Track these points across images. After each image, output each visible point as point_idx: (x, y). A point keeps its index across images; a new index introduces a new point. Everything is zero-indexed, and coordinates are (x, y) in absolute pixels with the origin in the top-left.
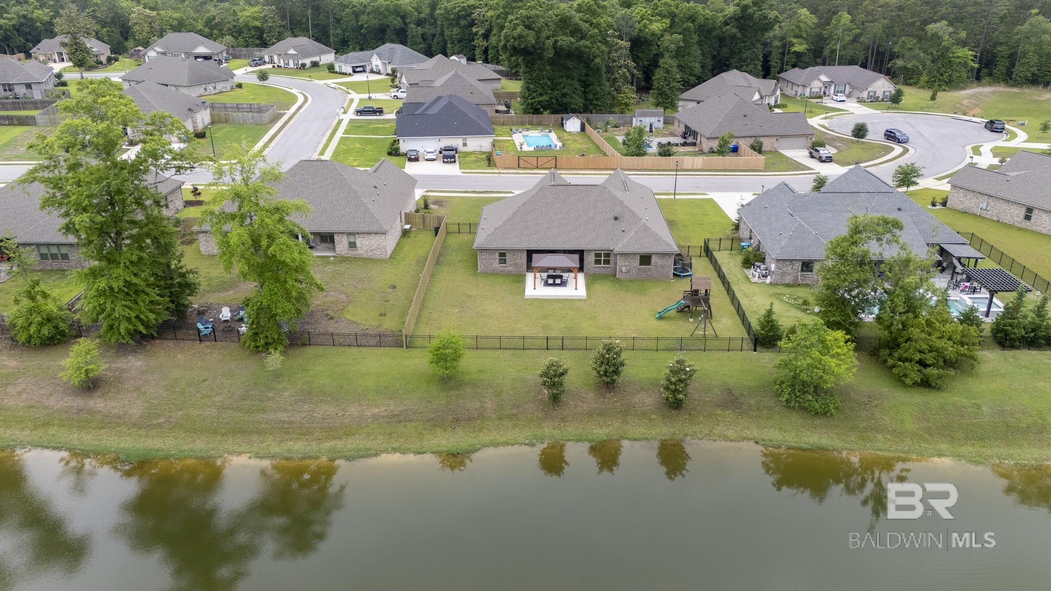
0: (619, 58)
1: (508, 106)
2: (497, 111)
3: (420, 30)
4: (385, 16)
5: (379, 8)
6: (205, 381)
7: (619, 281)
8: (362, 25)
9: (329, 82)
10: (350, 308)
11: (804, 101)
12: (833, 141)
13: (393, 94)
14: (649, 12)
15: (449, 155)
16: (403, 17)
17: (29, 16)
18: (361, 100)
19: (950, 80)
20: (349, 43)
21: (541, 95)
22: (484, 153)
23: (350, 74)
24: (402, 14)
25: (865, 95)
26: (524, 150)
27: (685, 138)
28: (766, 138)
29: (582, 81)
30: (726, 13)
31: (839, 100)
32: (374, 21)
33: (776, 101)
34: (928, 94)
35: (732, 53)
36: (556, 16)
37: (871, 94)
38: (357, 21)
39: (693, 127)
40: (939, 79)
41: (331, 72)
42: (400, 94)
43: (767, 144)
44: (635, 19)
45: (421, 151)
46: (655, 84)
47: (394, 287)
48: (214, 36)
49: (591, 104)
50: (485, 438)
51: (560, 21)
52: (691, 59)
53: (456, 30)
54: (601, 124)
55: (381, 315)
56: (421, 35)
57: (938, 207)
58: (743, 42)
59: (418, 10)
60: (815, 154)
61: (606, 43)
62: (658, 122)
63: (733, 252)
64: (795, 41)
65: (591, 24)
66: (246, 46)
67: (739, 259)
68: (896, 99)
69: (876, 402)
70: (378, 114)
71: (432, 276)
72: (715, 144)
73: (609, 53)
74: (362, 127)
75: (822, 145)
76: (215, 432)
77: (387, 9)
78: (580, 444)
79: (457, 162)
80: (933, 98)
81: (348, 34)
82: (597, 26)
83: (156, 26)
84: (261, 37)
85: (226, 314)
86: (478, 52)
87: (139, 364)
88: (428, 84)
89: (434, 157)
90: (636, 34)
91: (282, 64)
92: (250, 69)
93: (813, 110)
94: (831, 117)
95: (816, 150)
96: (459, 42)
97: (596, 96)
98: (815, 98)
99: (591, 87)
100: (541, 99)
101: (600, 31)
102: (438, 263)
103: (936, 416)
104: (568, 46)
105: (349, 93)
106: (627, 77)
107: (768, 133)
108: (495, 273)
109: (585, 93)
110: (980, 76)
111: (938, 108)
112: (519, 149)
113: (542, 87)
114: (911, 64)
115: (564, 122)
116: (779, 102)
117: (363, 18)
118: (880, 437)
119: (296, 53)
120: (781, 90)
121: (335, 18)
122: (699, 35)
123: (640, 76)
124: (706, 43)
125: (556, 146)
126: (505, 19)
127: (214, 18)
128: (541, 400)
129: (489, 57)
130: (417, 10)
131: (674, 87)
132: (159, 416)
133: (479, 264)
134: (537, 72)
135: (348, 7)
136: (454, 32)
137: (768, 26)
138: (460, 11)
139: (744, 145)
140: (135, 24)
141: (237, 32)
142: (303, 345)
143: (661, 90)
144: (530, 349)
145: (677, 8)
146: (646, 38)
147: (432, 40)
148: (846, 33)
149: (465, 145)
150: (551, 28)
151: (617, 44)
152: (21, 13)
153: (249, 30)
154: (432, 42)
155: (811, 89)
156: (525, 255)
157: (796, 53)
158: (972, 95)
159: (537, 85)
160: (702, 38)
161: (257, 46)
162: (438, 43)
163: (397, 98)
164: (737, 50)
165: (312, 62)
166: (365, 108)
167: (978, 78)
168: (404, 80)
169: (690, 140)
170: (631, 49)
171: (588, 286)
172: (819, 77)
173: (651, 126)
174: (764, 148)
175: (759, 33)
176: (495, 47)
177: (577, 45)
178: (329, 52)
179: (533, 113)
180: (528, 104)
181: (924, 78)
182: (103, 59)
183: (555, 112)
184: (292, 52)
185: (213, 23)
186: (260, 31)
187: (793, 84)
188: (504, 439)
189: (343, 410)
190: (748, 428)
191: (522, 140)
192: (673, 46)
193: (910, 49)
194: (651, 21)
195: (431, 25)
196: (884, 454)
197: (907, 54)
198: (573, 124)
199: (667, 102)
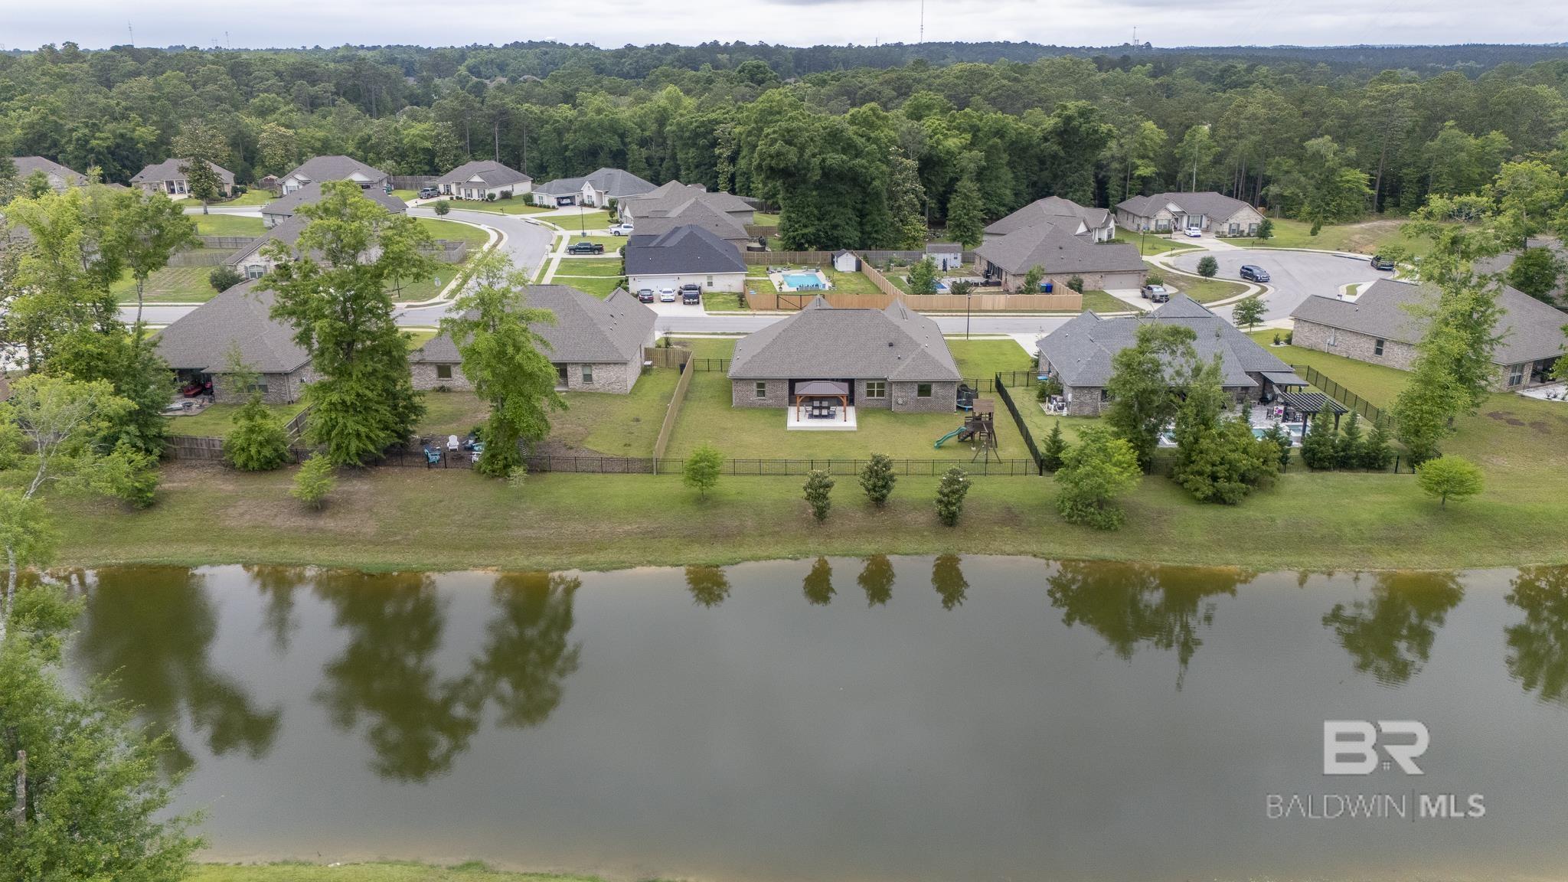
0: (904, 180)
1: (763, 243)
2: (749, 249)
3: (644, 152)
4: (597, 134)
5: (590, 124)
6: (441, 501)
7: (895, 414)
8: (567, 146)
9: (528, 216)
10: (589, 439)
11: (1147, 235)
12: (1173, 280)
13: (614, 230)
14: (943, 125)
15: (691, 296)
16: (622, 136)
17: (129, 135)
18: (573, 238)
19: (1338, 211)
20: (549, 169)
21: (805, 226)
22: (734, 294)
23: (554, 208)
24: (620, 132)
25: (1225, 228)
26: (783, 290)
27: (988, 277)
28: (1087, 275)
29: (858, 210)
30: (1044, 126)
31: (1193, 234)
32: (583, 141)
33: (1110, 236)
34: (1307, 228)
35: (1055, 177)
36: (824, 128)
37: (1234, 227)
38: (561, 141)
39: (997, 263)
40: (1325, 209)
41: (529, 205)
42: (622, 230)
43: (1088, 282)
44: (925, 133)
45: (656, 292)
46: (951, 214)
47: (638, 420)
48: (369, 161)
49: (869, 238)
50: (745, 552)
51: (829, 134)
52: (1001, 184)
53: (692, 152)
54: (882, 262)
55: (625, 445)
56: (646, 158)
57: (1283, 345)
58: (1068, 163)
59: (642, 126)
60: (1147, 292)
61: (888, 162)
62: (954, 260)
63: (1029, 388)
64: (1139, 162)
65: (869, 139)
66: (412, 174)
67: (1035, 393)
68: (1263, 233)
69: (1165, 517)
70: (597, 252)
71: (680, 410)
72: (1021, 282)
73: (892, 174)
74: (578, 266)
75: (1159, 283)
76: (457, 548)
77: (601, 125)
78: (847, 558)
79: (701, 304)
80: (1314, 233)
81: (547, 157)
82: (876, 141)
83: (293, 148)
84: (431, 163)
85: (453, 442)
86: (722, 180)
87: (366, 487)
88: (661, 215)
89: (673, 298)
90: (926, 151)
91: (463, 195)
92: (421, 202)
93: (1156, 246)
94: (1179, 254)
95: (1149, 288)
96: (697, 167)
97: (876, 229)
98: (1162, 233)
99: (869, 217)
100: (806, 231)
101: (880, 148)
102: (686, 398)
103: (1227, 529)
104: (839, 166)
105: (555, 229)
106: (915, 205)
107: (1090, 269)
108: (752, 407)
109: (861, 224)
110: (1384, 207)
111: (1318, 245)
112: (778, 290)
113: (807, 217)
114: (1289, 191)
115: (835, 260)
116: (1113, 237)
117: (569, 137)
118: (1166, 548)
119: (482, 180)
120: (1116, 222)
121: (531, 137)
122: (1010, 155)
123: (933, 205)
124: (1020, 165)
125: (824, 285)
126: (759, 136)
127: (369, 138)
128: (806, 519)
129: (737, 186)
130: (640, 127)
131: (975, 216)
132: (395, 534)
133: (734, 397)
134: (800, 198)
135: (547, 123)
136: (690, 155)
137: (1100, 142)
138: (698, 127)
139: (1059, 283)
140: (266, 146)
141: (400, 155)
142: (544, 471)
143: (958, 220)
144: (792, 475)
145: (981, 120)
146: (939, 157)
147: (661, 165)
148: (1203, 152)
149: (710, 284)
150: (817, 143)
151: (901, 163)
152: (118, 132)
153: (416, 152)
154: (660, 168)
155: (1157, 221)
156: (786, 386)
157: (1140, 177)
158: (1368, 230)
159: (800, 214)
160: (1015, 158)
161: (426, 173)
162: (668, 169)
163: (619, 235)
164: (1060, 173)
165: (502, 192)
166: (580, 244)
167: (1381, 210)
168: (627, 213)
169: (994, 279)
170: (920, 171)
171: (859, 419)
172: (1167, 207)
173: (945, 263)
174: (1085, 287)
175: (1088, 150)
176: (745, 173)
177: (850, 164)
178: (524, 180)
179: (796, 250)
180: (789, 238)
181: (1306, 208)
182: (228, 189)
183: (824, 247)
184: (476, 179)
185: (369, 144)
186: (430, 154)
187: (1134, 215)
188: (766, 554)
189: (593, 527)
190: (1027, 543)
191: (781, 279)
192: (972, 165)
193: (1287, 172)
194: (946, 136)
195: (658, 146)
196: (1169, 564)
197: (1284, 179)
198: (846, 262)
199: (967, 236)
